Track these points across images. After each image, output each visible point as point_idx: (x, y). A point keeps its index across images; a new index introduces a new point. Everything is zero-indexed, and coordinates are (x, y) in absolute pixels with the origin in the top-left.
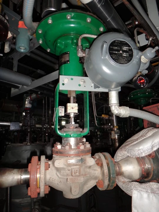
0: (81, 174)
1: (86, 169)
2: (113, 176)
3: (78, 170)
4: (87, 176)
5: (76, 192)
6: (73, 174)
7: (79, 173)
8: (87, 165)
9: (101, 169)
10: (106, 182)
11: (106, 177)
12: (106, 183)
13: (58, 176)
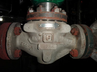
0: (54, 41)
1: (60, 36)
2: (91, 45)
3: (51, 36)
4: (61, 43)
5: (47, 59)
6: (45, 40)
7: (52, 39)
8: (62, 32)
9: (77, 39)
10: (82, 51)
11: (83, 46)
12: (81, 53)
13: (29, 42)
